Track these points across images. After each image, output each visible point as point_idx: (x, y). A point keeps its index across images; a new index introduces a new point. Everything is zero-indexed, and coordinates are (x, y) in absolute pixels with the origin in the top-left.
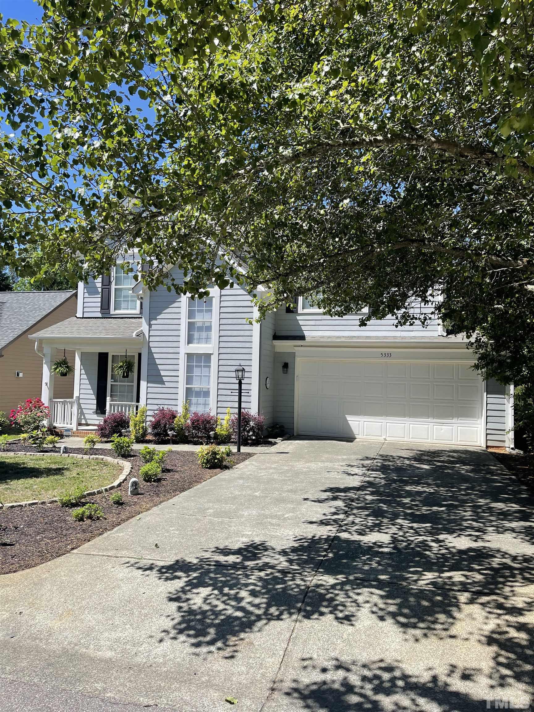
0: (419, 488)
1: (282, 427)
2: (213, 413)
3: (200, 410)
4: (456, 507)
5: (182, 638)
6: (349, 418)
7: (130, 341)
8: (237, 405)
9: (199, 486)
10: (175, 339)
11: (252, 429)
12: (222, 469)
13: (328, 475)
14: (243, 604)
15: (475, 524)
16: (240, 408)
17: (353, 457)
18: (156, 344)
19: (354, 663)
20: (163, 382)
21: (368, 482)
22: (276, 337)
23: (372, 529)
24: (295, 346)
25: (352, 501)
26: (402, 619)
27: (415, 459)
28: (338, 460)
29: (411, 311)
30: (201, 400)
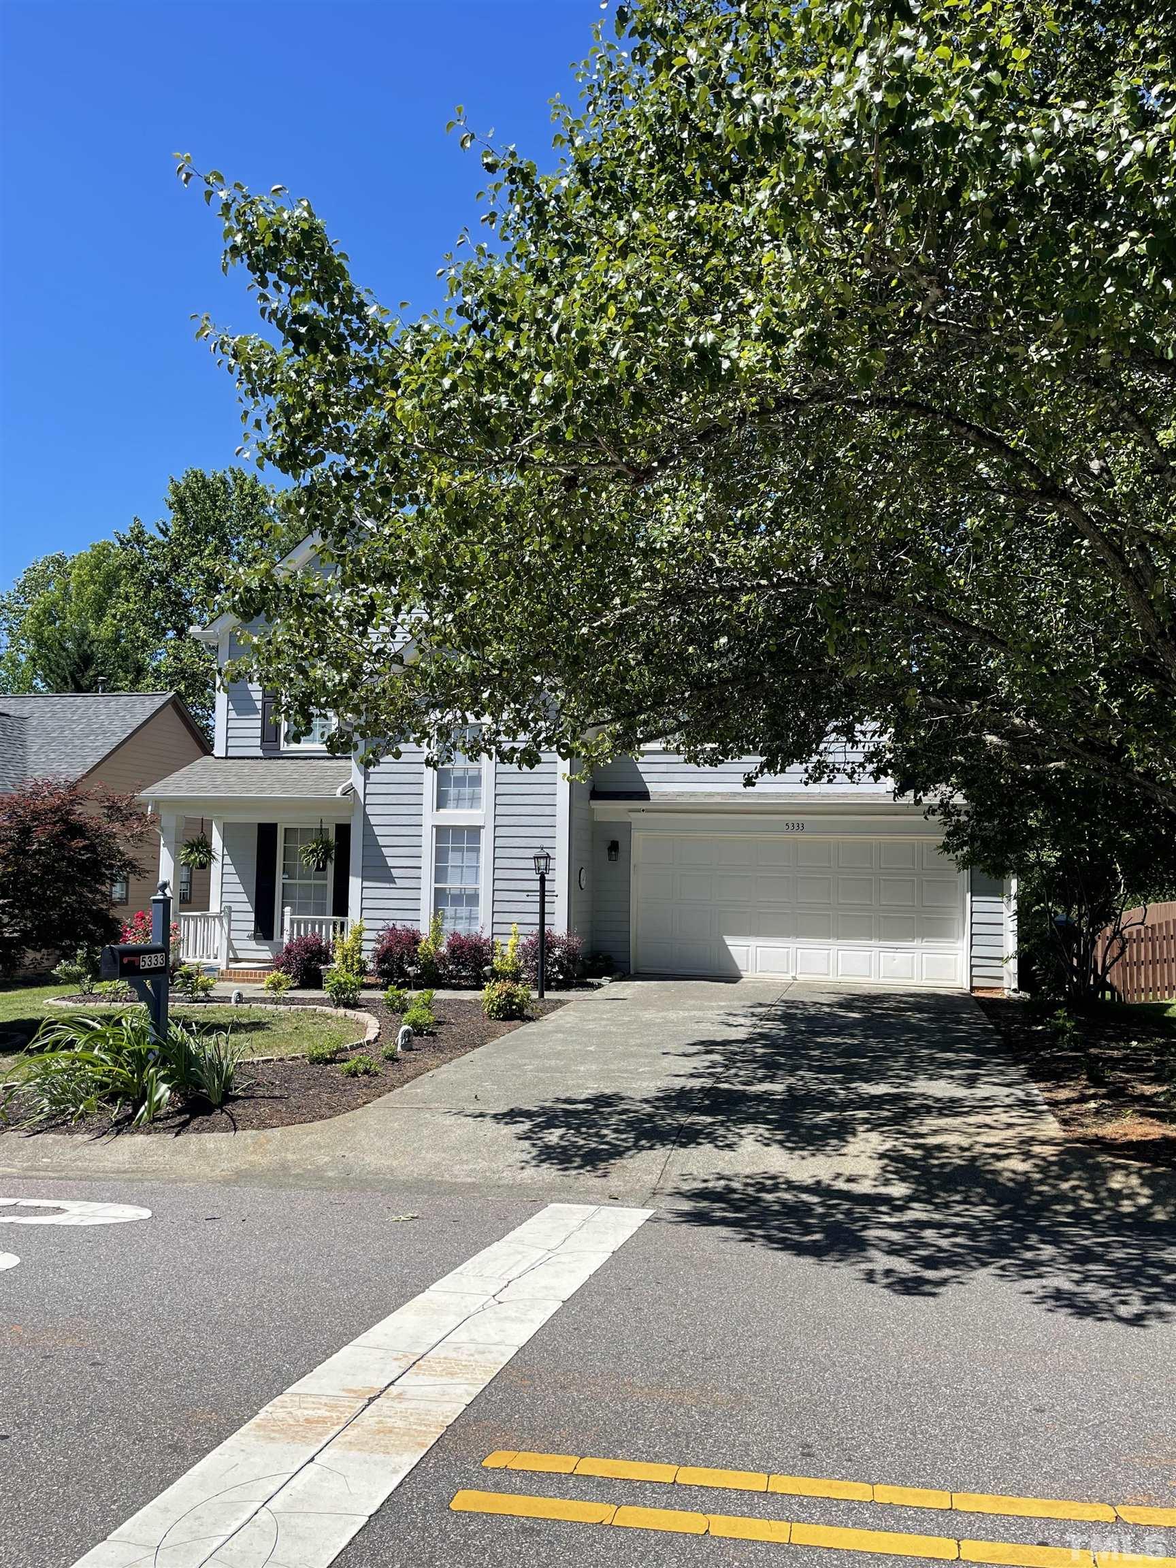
0: (838, 1040)
1: (608, 958)
2: (486, 935)
3: (462, 928)
4: (885, 1058)
5: (545, 1165)
6: (729, 940)
7: (332, 803)
8: (536, 919)
9: (496, 1041)
10: (413, 799)
11: (557, 961)
12: (523, 1020)
13: (696, 1027)
14: (607, 1139)
15: (904, 1073)
16: (542, 924)
17: (736, 1003)
18: (378, 809)
19: (736, 1175)
20: (391, 879)
21: (759, 1034)
22: (596, 795)
23: (761, 1081)
24: (631, 811)
25: (736, 1054)
26: (790, 1145)
27: (841, 1005)
28: (712, 1008)
29: (830, 759)
30: (463, 910)
